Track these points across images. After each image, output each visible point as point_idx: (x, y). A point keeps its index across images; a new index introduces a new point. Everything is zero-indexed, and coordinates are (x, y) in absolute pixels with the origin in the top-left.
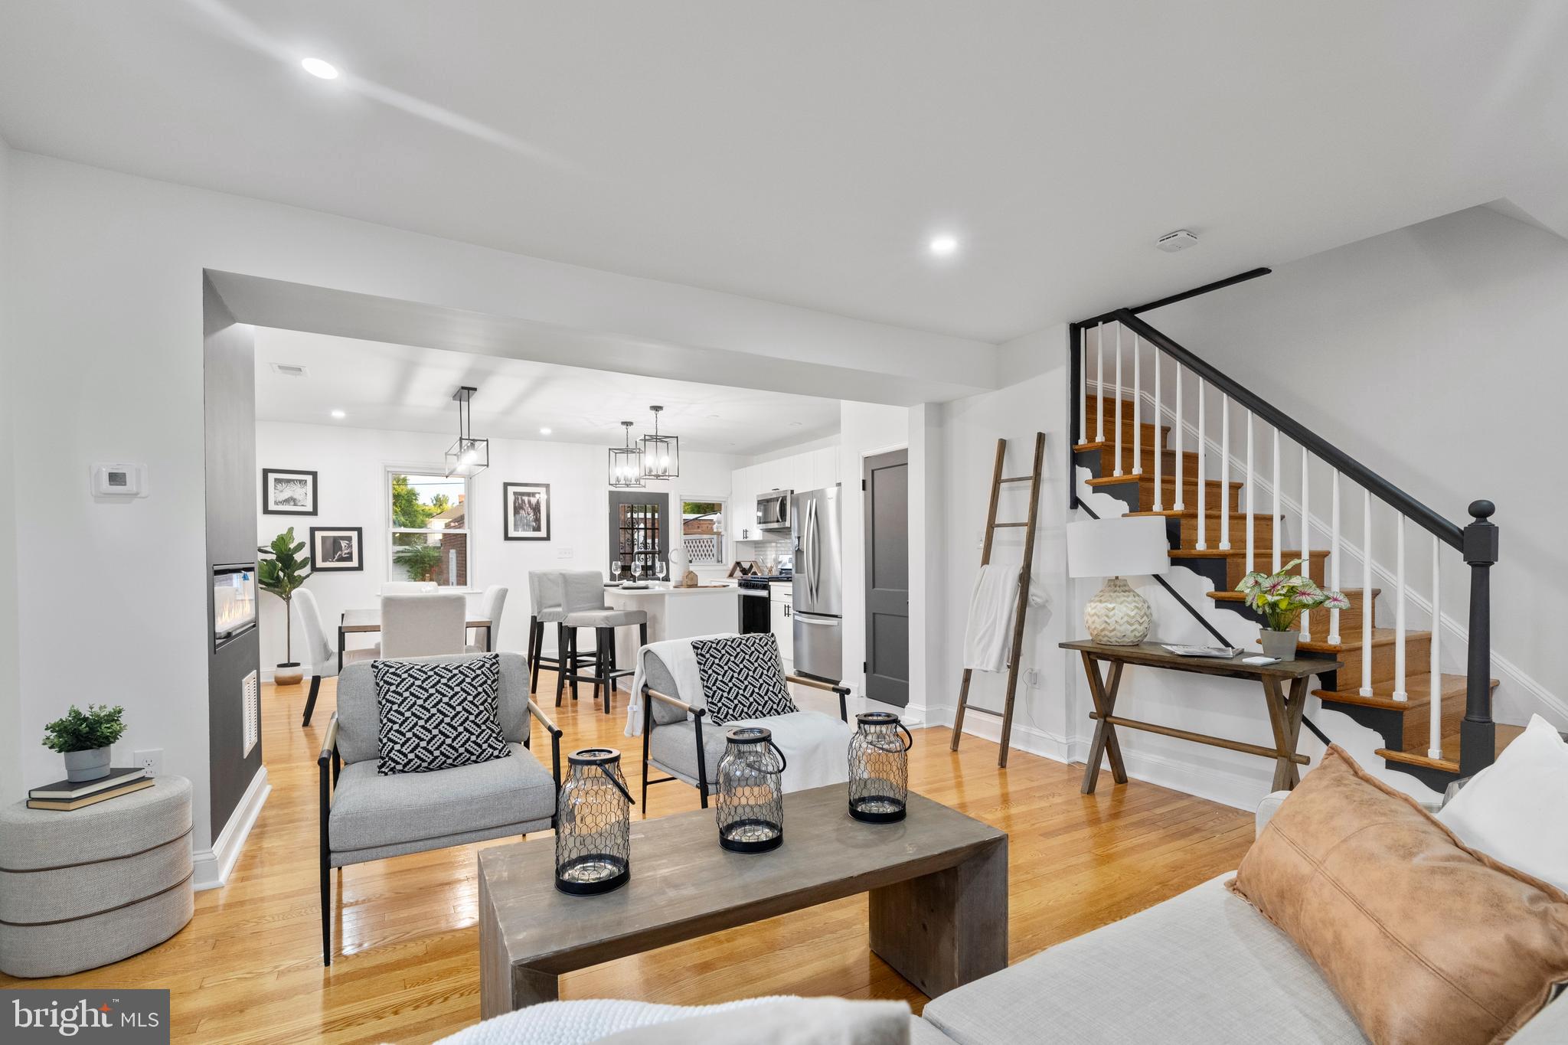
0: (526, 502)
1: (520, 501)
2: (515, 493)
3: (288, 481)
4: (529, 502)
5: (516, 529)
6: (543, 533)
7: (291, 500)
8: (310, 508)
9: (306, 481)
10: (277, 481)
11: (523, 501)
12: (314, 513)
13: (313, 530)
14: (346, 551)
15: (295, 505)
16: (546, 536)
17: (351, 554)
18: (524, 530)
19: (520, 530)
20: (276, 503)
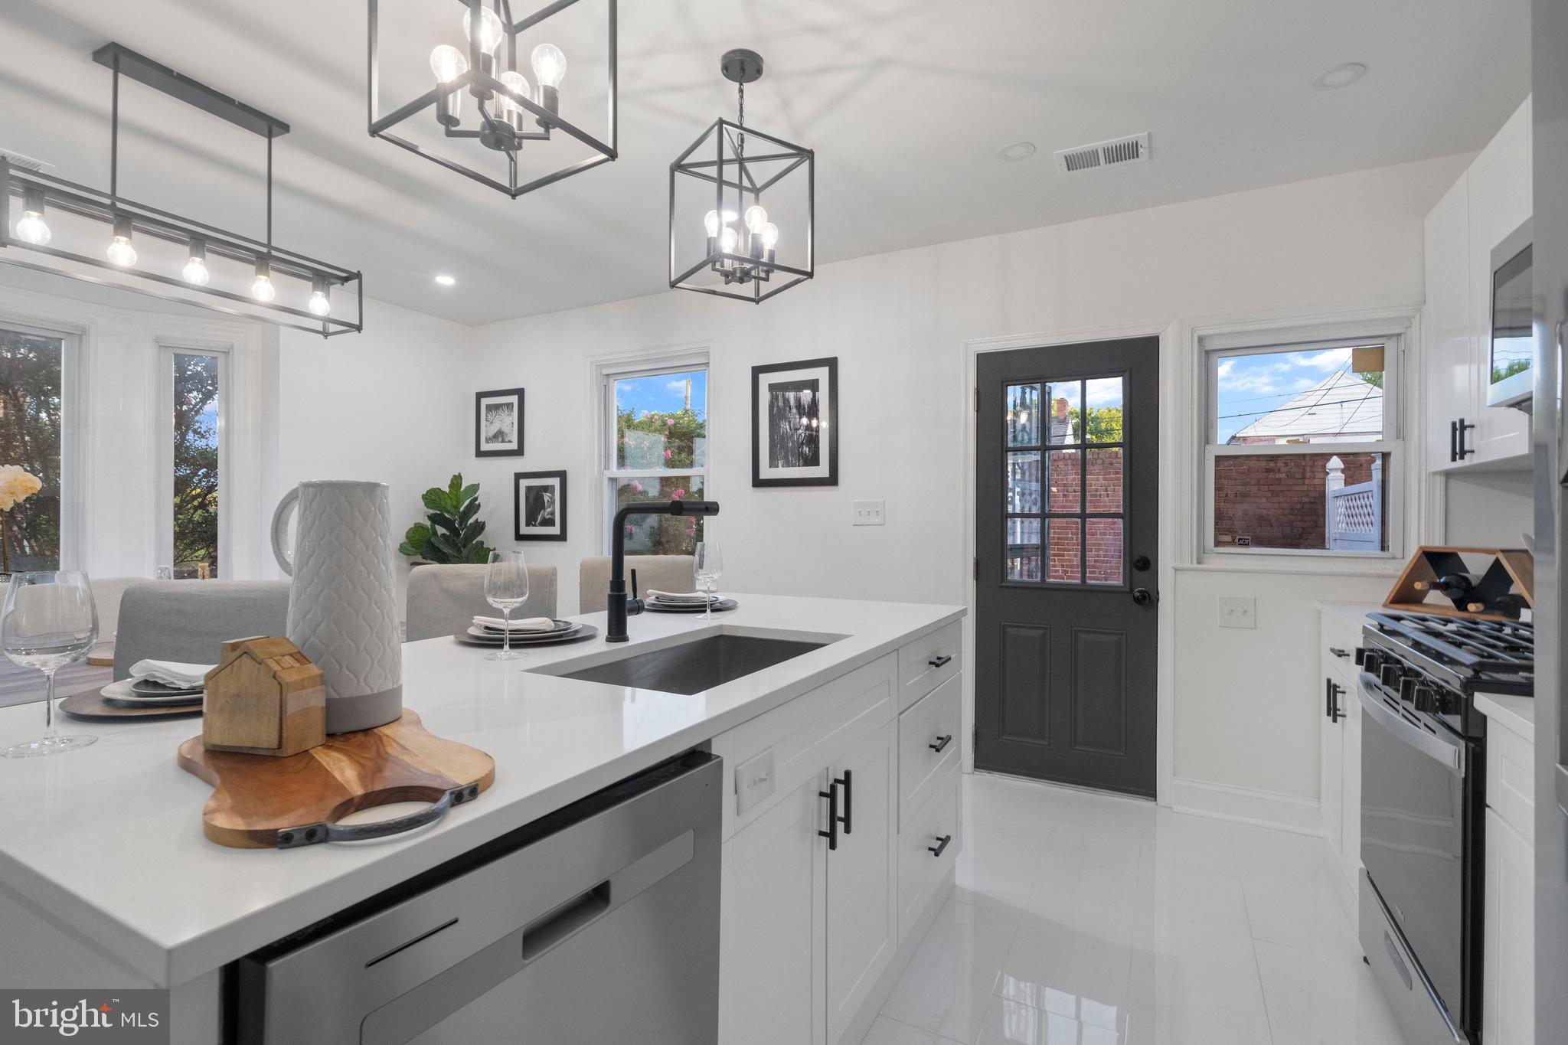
0: (792, 403)
1: (781, 404)
2: (772, 387)
3: (497, 407)
4: (798, 401)
5: (773, 464)
6: (822, 470)
7: (499, 436)
8: (514, 446)
9: (513, 403)
10: (489, 408)
11: (786, 401)
12: (519, 452)
13: (518, 477)
14: (549, 510)
15: (503, 442)
16: (827, 475)
17: (553, 513)
18: (788, 464)
19: (780, 463)
20: (488, 440)
